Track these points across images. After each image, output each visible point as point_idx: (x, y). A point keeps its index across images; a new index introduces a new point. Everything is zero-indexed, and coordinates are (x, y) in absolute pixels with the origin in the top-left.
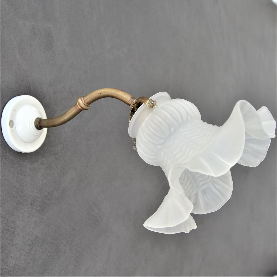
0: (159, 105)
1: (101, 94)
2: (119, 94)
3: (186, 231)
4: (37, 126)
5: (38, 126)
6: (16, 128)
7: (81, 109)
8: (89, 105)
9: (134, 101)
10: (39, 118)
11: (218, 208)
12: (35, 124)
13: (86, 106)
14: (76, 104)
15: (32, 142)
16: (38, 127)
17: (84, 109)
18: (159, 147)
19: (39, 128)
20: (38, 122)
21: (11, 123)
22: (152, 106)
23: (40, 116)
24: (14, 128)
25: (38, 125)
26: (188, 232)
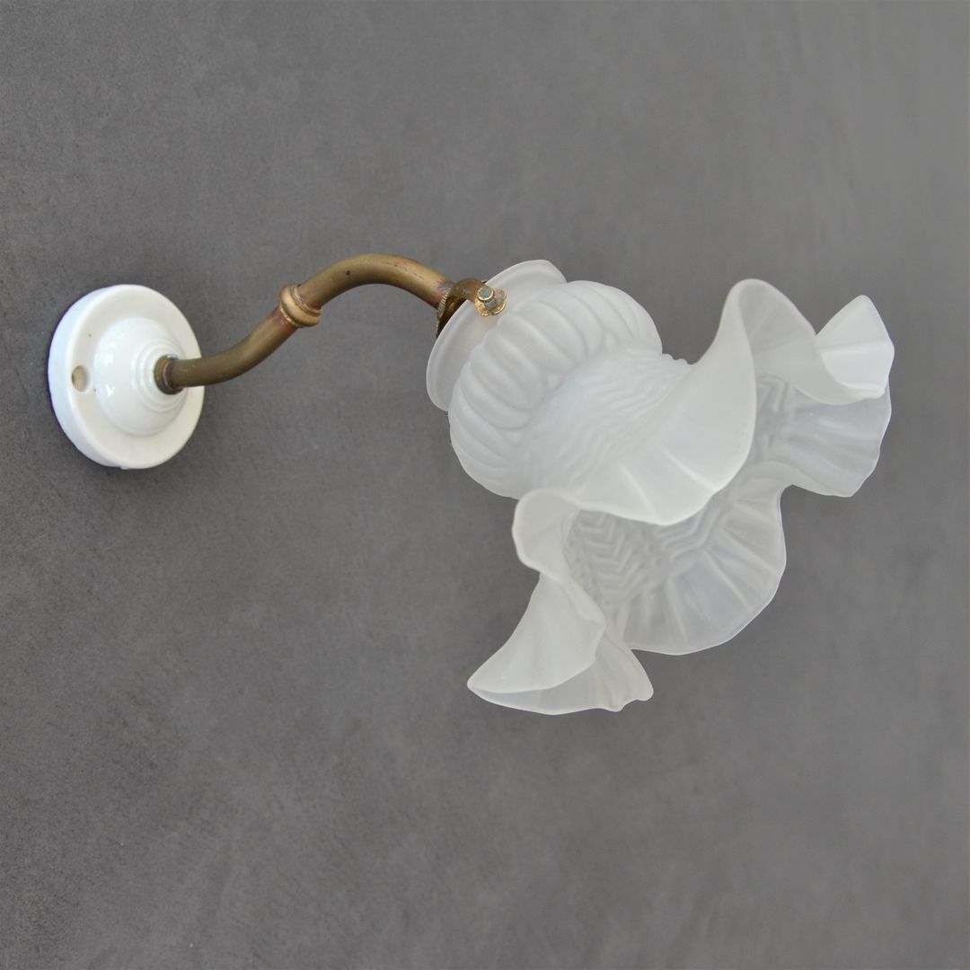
0: (514, 304)
1: (348, 273)
2: (402, 271)
3: (611, 706)
4: (163, 381)
5: (166, 383)
6: (95, 390)
7: (294, 323)
8: (317, 311)
9: (446, 293)
10: (169, 357)
11: (732, 634)
12: (155, 377)
13: (307, 312)
14: (277, 309)
15: (153, 432)
16: (166, 387)
17: (304, 325)
18: (515, 436)
19: (171, 389)
20: (165, 370)
21: (80, 376)
22: (493, 307)
23: (171, 351)
24: (88, 390)
25: (165, 377)
26: (619, 709)
